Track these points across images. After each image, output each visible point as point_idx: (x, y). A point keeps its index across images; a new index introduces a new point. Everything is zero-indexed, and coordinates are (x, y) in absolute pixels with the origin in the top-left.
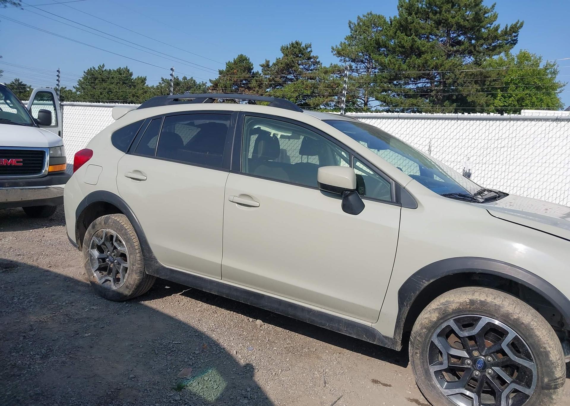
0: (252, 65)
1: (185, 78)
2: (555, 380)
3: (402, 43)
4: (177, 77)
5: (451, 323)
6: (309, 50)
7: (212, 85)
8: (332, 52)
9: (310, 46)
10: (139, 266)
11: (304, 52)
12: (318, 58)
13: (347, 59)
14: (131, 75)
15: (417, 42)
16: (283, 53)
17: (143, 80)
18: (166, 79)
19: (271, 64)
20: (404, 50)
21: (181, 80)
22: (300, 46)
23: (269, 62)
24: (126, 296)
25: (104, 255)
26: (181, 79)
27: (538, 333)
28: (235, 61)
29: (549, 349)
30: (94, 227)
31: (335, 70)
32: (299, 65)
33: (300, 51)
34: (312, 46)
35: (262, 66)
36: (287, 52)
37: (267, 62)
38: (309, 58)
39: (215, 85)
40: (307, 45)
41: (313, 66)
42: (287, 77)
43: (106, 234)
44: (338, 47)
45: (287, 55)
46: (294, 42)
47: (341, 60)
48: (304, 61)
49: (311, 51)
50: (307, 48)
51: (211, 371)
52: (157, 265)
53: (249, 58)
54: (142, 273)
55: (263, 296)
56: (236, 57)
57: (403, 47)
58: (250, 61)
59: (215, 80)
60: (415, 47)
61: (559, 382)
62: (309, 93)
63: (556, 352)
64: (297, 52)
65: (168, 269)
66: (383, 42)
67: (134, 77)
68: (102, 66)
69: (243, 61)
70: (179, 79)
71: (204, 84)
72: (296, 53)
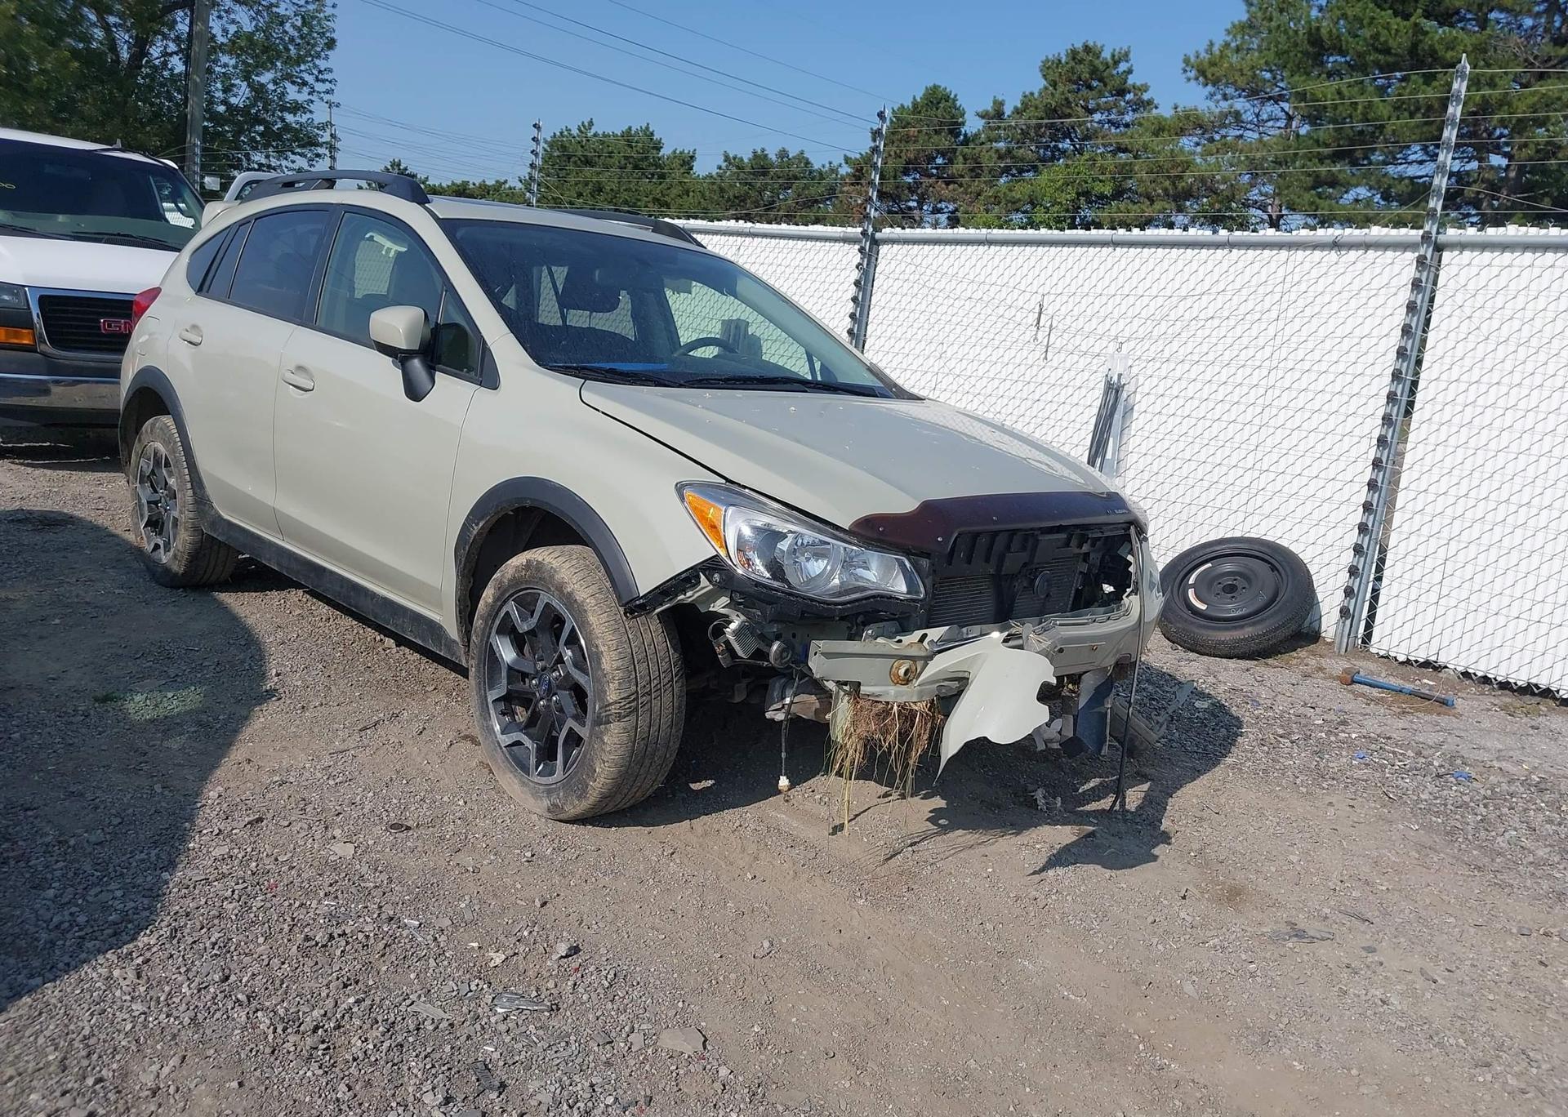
0: (962, 115)
1: (783, 154)
2: (607, 706)
3: (1382, 39)
4: (763, 150)
5: (511, 607)
6: (1123, 67)
7: (850, 170)
8: (1185, 71)
9: (1126, 56)
10: (191, 515)
11: (1105, 74)
12: (1145, 91)
13: (1230, 91)
14: (658, 147)
15: (1430, 35)
16: (1046, 79)
17: (687, 161)
18: (734, 158)
19: (1008, 110)
20: (1390, 59)
21: (774, 158)
22: (1098, 57)
23: (1002, 104)
24: (176, 574)
25: (156, 497)
26: (772, 157)
27: (592, 619)
28: (915, 104)
29: (602, 648)
30: (140, 440)
31: (1189, 123)
32: (1091, 112)
33: (1094, 72)
34: (1131, 56)
35: (983, 117)
36: (1057, 74)
37: (999, 105)
38: (1121, 92)
39: (857, 170)
40: (1116, 53)
41: (1131, 113)
42: (1055, 146)
43: (155, 454)
44: (1201, 56)
45: (1054, 85)
46: (1079, 46)
47: (1212, 95)
48: (1104, 100)
49: (1130, 71)
50: (1116, 63)
51: (193, 688)
52: (213, 512)
53: (956, 96)
54: (196, 529)
55: (324, 569)
56: (919, 95)
57: (1387, 51)
58: (958, 104)
59: (858, 156)
60: (1423, 50)
61: (613, 711)
62: (1107, 190)
63: (614, 654)
64: (1085, 76)
65: (225, 520)
66: (1331, 36)
67: (666, 152)
68: (586, 124)
69: (938, 103)
70: (770, 156)
71: (833, 171)
72: (1083, 77)
